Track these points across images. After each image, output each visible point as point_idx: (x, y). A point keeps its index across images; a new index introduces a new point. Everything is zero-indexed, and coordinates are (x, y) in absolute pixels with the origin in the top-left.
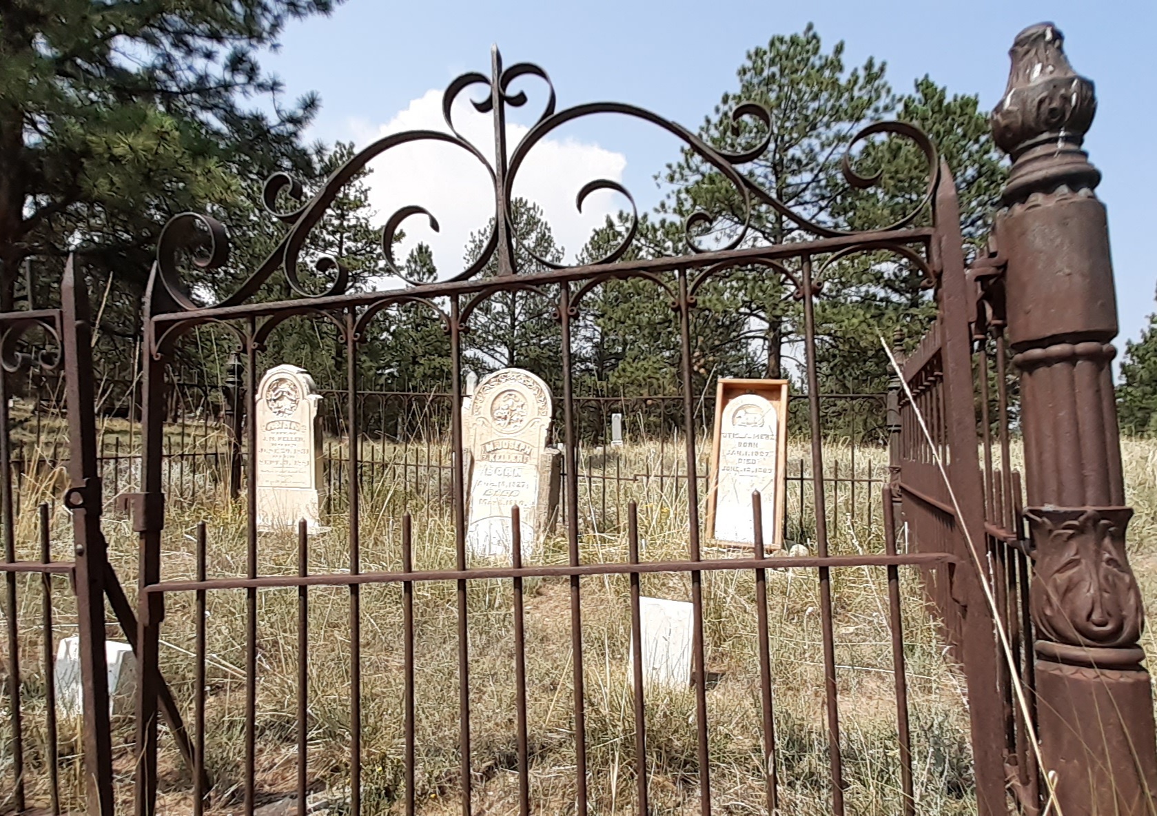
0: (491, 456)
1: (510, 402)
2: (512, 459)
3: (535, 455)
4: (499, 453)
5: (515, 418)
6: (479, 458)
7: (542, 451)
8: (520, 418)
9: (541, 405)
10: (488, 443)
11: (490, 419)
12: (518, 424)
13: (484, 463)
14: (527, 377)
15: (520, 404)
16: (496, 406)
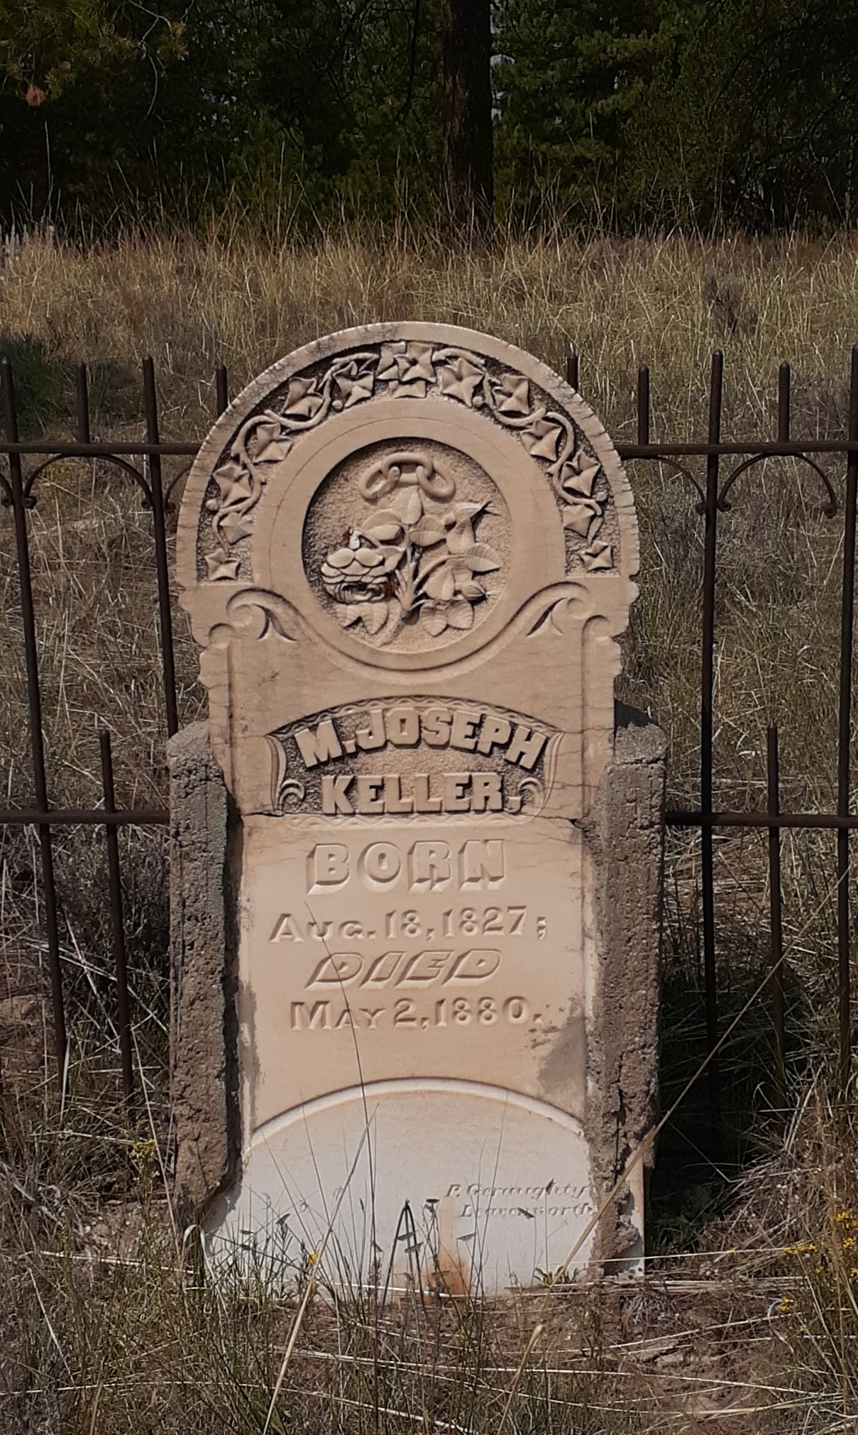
0: (331, 787)
1: (407, 502)
2: (447, 794)
3: (563, 765)
4: (371, 772)
5: (440, 587)
6: (266, 798)
7: (599, 748)
8: (467, 584)
9: (578, 513)
10: (310, 722)
11: (306, 599)
12: (462, 617)
13: (297, 822)
14: (493, 364)
15: (464, 508)
16: (326, 527)
